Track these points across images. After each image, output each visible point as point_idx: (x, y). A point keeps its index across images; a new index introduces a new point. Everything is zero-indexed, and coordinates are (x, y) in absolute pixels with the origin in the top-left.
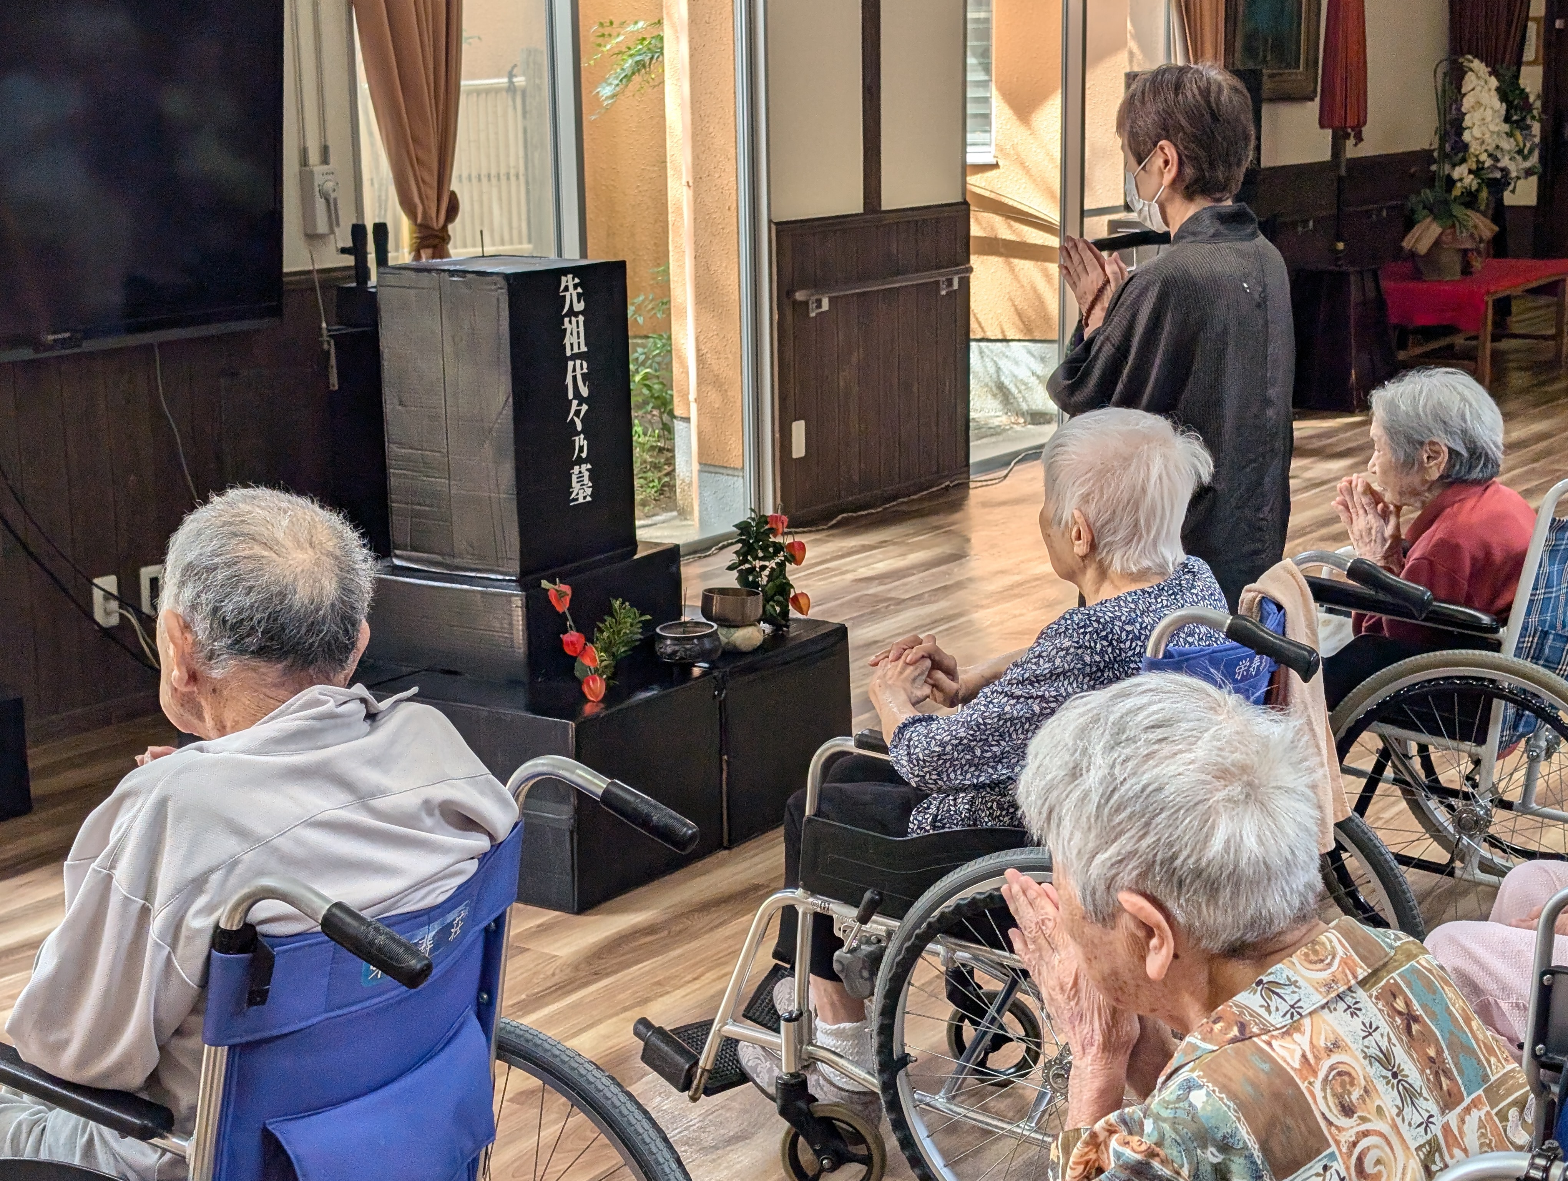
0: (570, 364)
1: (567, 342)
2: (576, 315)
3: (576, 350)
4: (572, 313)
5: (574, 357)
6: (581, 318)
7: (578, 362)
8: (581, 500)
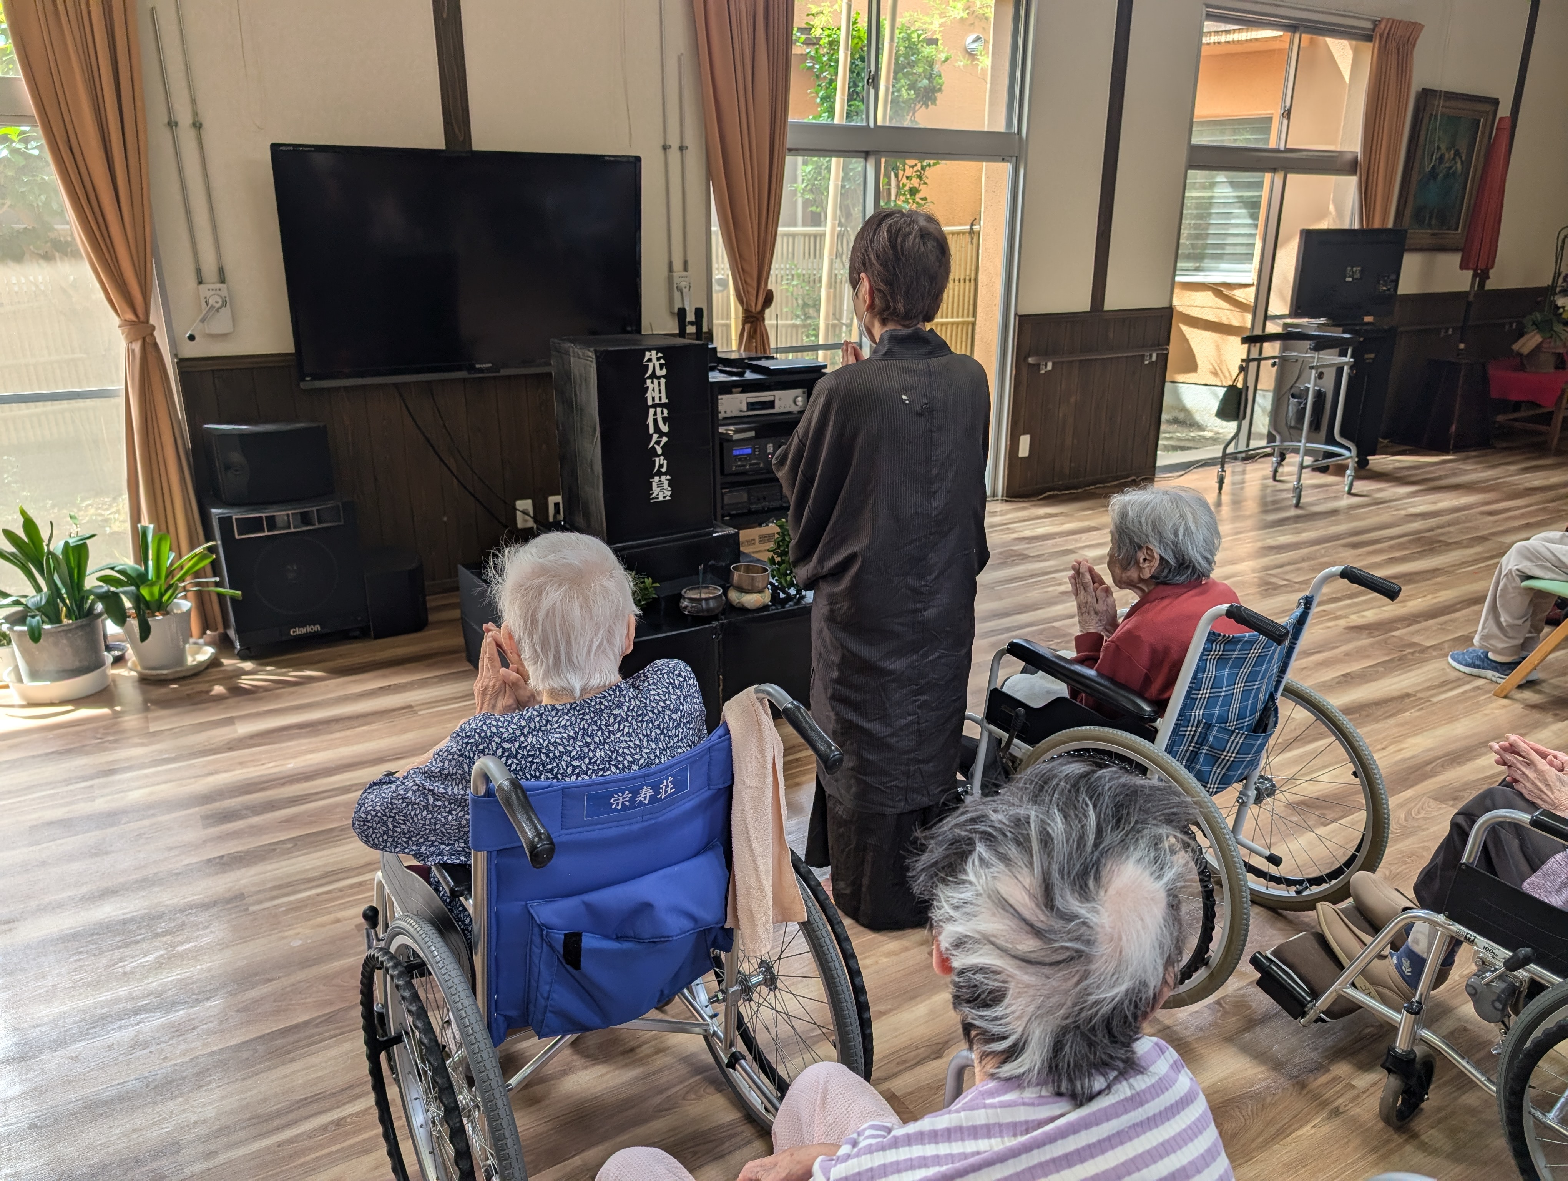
0: (652, 411)
1: (649, 395)
2: (659, 378)
3: (657, 401)
4: (653, 376)
5: (655, 406)
6: (663, 381)
7: (659, 410)
8: (661, 499)
